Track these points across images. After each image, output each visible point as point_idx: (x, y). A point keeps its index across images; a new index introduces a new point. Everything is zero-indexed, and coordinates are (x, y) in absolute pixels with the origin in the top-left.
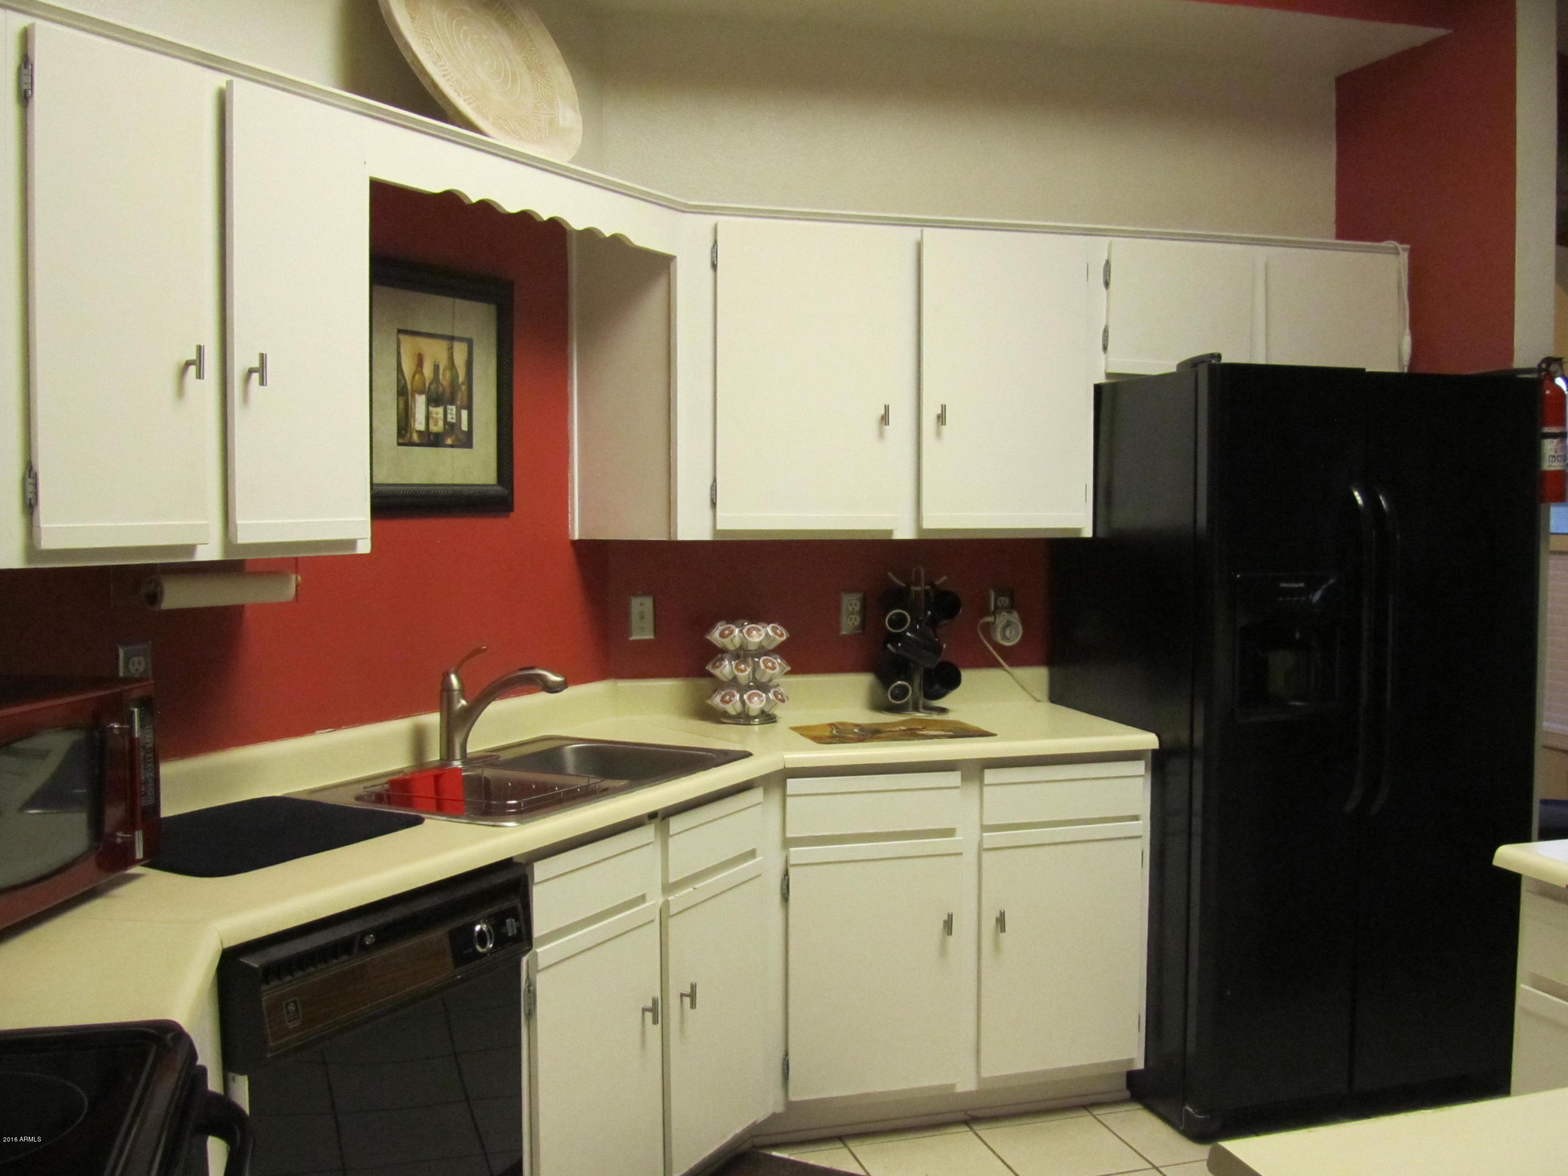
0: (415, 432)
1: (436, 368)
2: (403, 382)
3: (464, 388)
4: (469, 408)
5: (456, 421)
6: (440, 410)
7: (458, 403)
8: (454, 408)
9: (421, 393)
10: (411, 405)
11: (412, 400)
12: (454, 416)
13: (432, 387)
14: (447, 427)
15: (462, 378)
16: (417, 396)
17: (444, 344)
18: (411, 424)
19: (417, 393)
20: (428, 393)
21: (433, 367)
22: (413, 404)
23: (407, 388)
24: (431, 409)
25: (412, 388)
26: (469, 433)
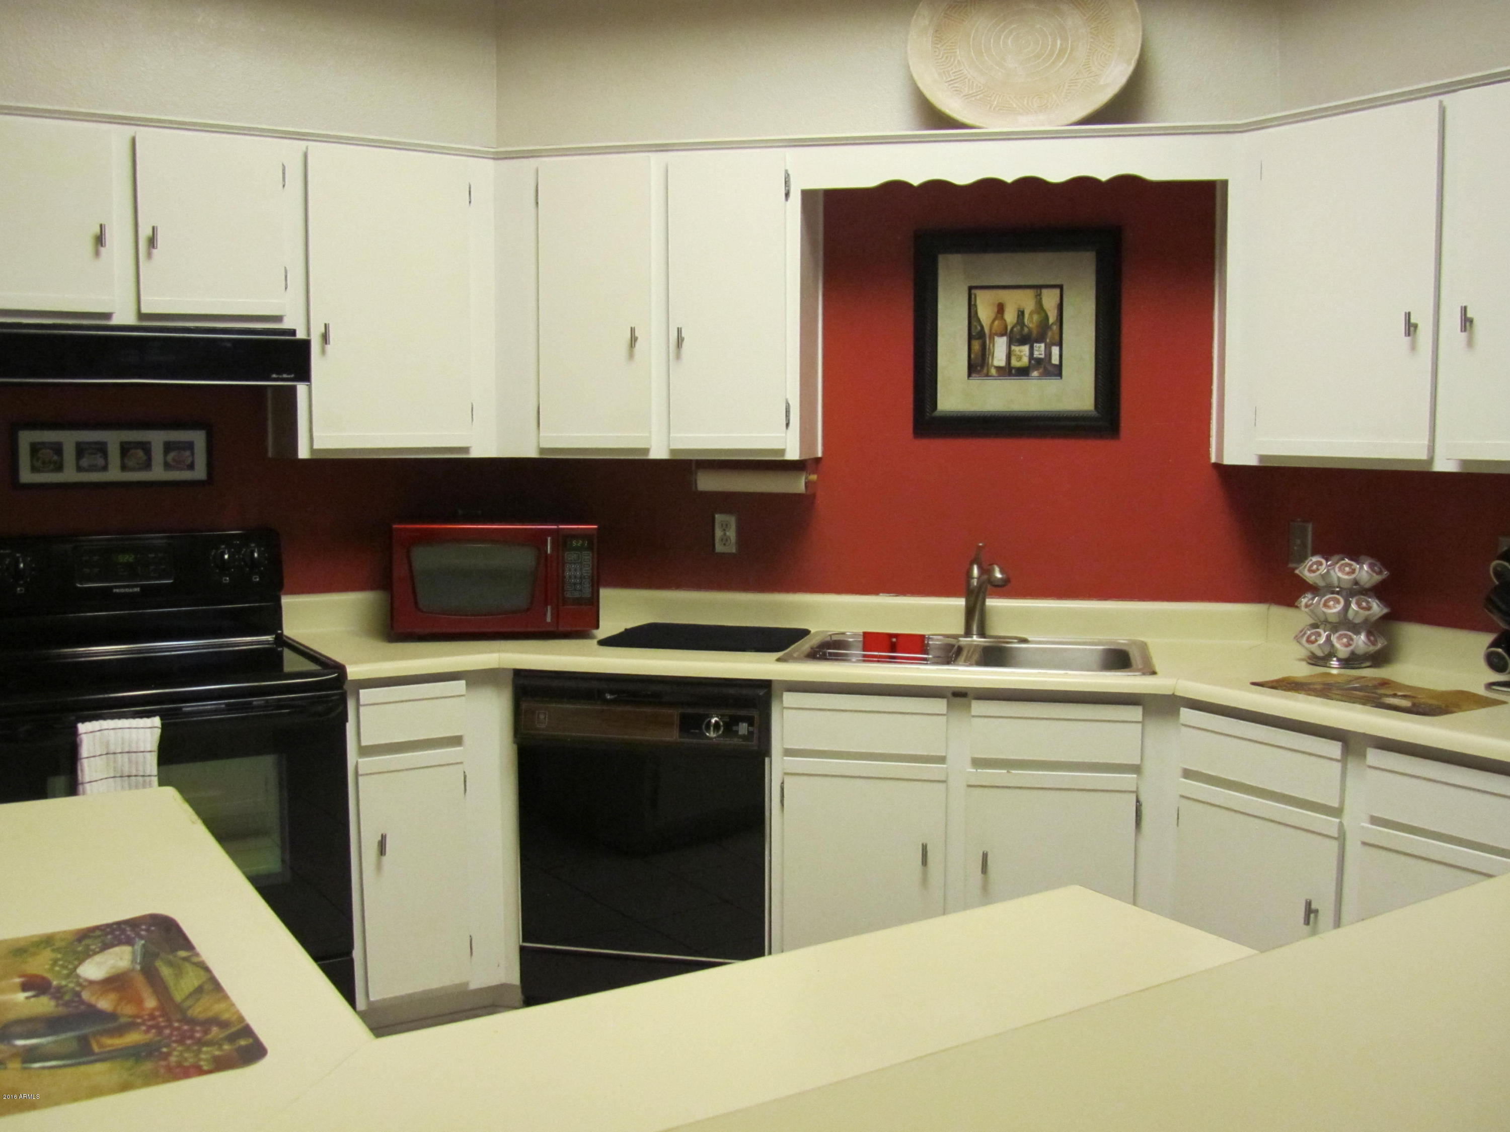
0: (993, 368)
1: (1021, 314)
2: (979, 328)
3: (1055, 328)
4: (1060, 344)
5: (1045, 355)
6: (1026, 349)
7: (1048, 341)
8: (1043, 345)
9: (1002, 335)
10: (989, 346)
11: (990, 342)
12: (1043, 352)
13: (1015, 329)
14: (1033, 362)
15: (1052, 318)
16: (996, 338)
17: (1030, 293)
18: (988, 361)
19: (996, 335)
20: (1010, 334)
21: (1016, 313)
22: (991, 345)
23: (984, 332)
24: (1013, 348)
25: (991, 330)
26: (1060, 366)
